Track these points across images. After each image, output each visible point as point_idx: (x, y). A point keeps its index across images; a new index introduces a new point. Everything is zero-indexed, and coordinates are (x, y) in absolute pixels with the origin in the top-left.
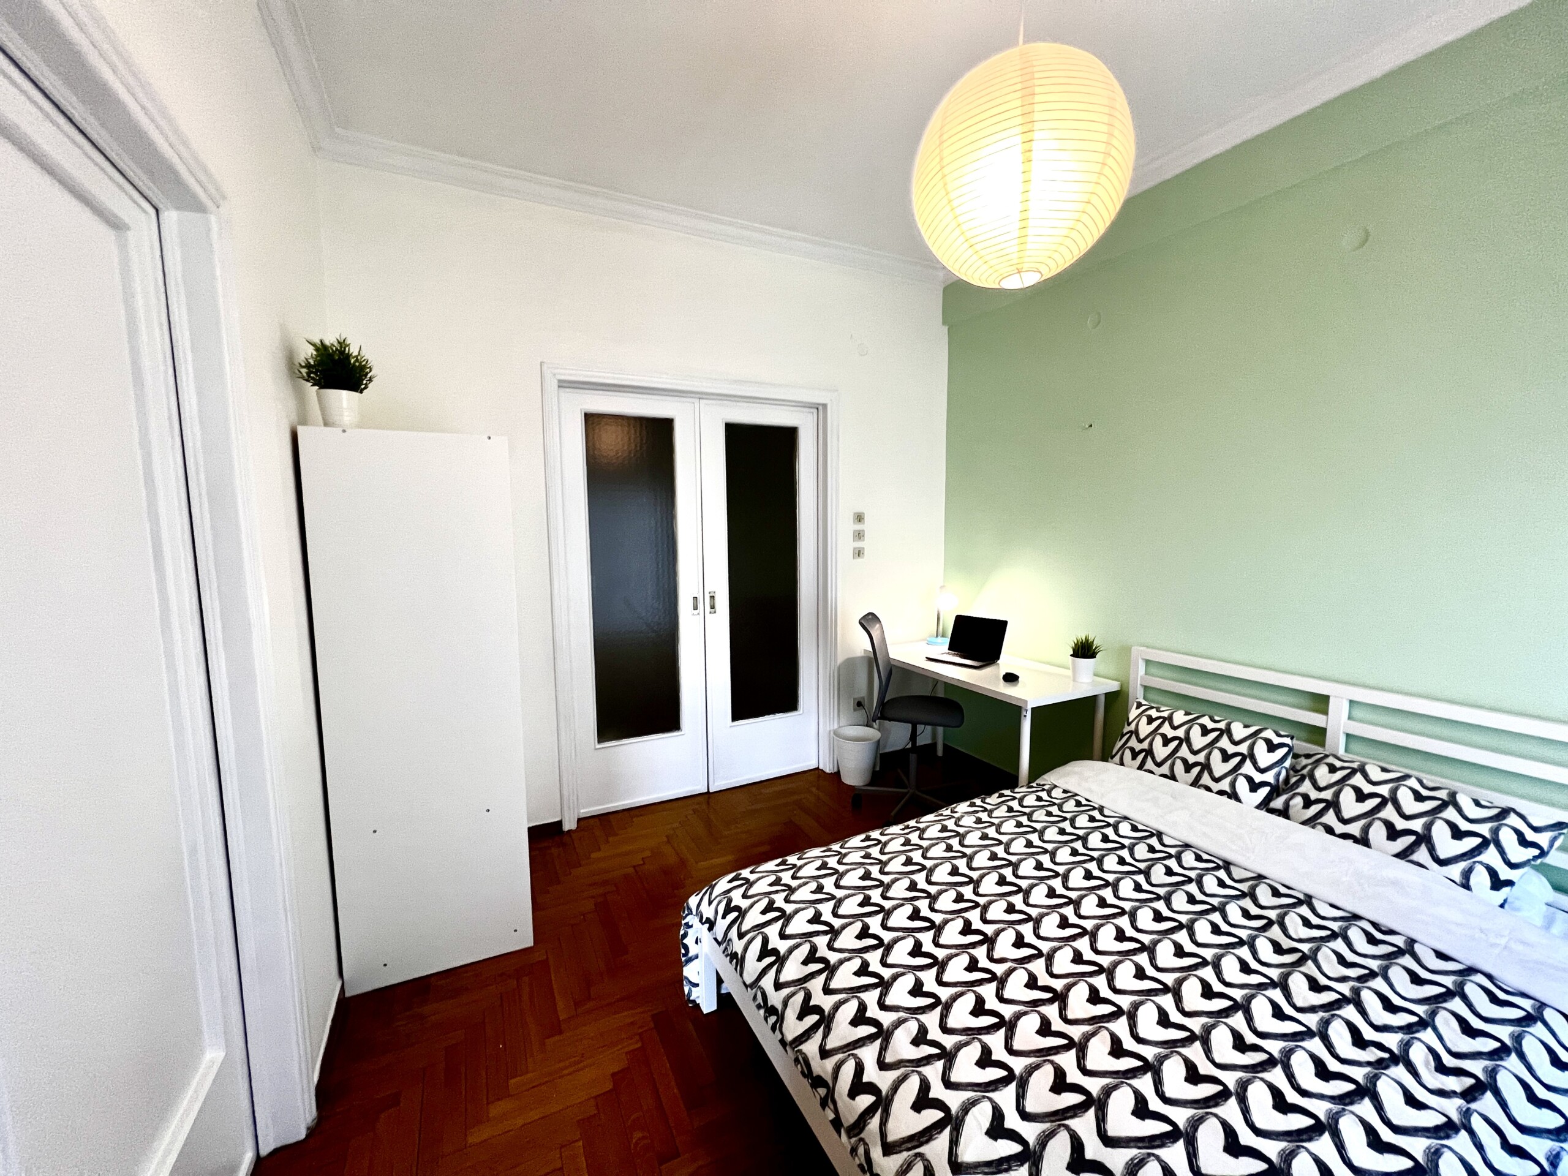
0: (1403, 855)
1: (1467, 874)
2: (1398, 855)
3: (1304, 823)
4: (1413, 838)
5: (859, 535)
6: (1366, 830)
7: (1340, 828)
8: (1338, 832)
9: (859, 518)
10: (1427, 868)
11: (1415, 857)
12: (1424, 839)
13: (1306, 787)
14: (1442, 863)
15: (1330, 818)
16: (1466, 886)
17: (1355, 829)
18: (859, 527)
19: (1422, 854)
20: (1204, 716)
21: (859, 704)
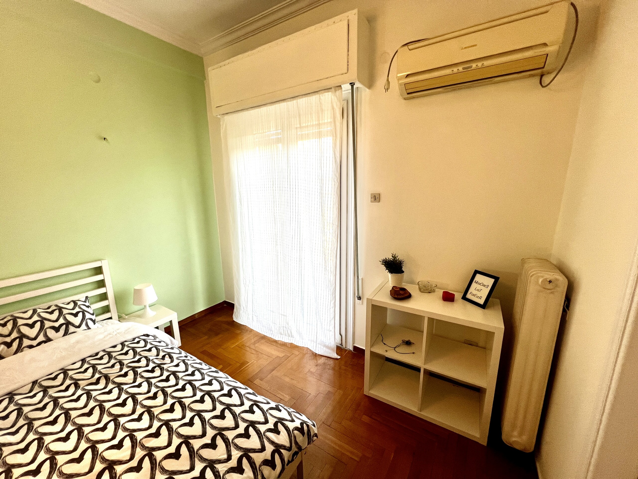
0: (66, 333)
1: (87, 325)
2: (64, 335)
3: (16, 353)
4: (64, 326)
6: (46, 335)
7: (34, 343)
8: (35, 345)
10: (76, 332)
11: (70, 332)
12: (68, 324)
14: (79, 327)
15: (26, 342)
16: (89, 328)
17: (41, 338)
19: (72, 329)
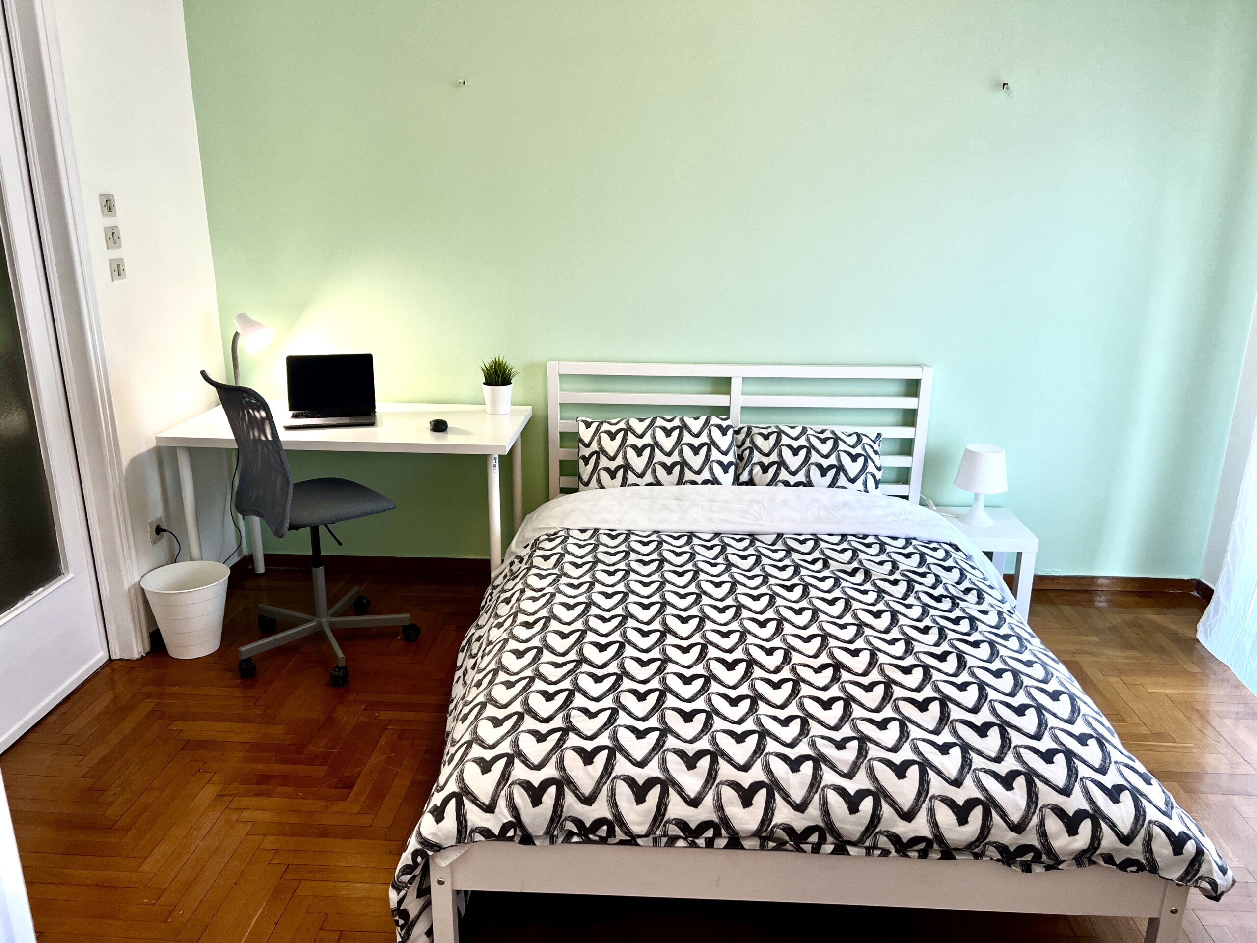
5: (113, 237)
8: (791, 483)
9: (108, 205)
10: (846, 488)
12: (840, 468)
13: (756, 457)
15: (783, 474)
18: (109, 221)
20: (656, 418)
21: (159, 530)
